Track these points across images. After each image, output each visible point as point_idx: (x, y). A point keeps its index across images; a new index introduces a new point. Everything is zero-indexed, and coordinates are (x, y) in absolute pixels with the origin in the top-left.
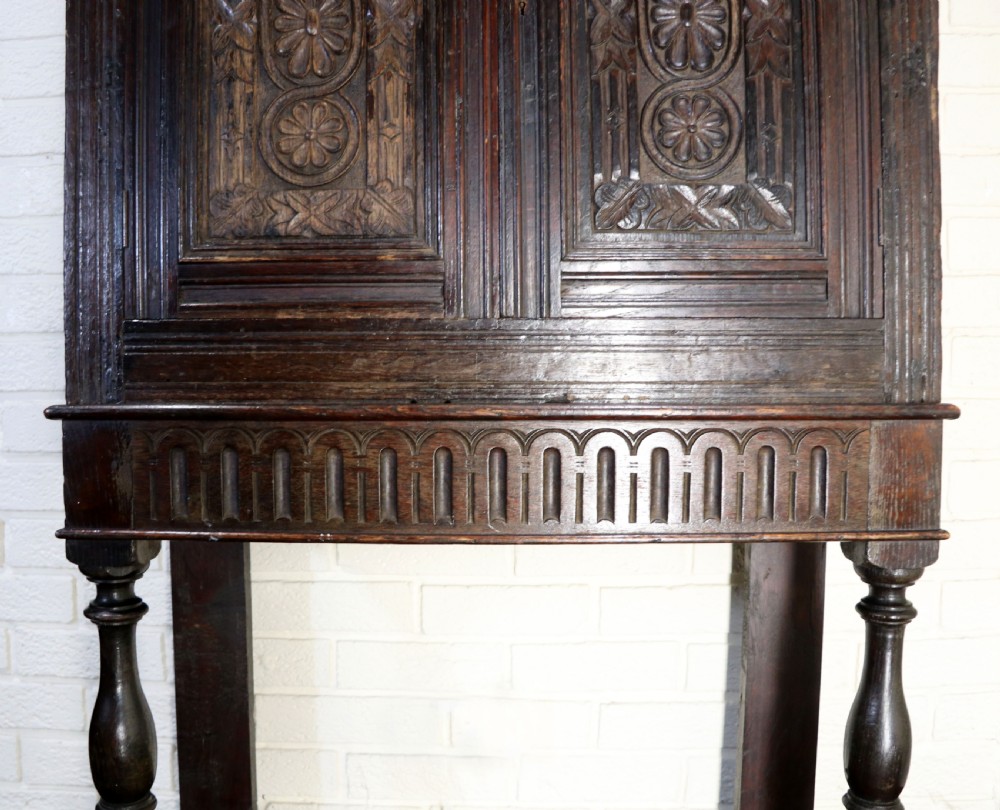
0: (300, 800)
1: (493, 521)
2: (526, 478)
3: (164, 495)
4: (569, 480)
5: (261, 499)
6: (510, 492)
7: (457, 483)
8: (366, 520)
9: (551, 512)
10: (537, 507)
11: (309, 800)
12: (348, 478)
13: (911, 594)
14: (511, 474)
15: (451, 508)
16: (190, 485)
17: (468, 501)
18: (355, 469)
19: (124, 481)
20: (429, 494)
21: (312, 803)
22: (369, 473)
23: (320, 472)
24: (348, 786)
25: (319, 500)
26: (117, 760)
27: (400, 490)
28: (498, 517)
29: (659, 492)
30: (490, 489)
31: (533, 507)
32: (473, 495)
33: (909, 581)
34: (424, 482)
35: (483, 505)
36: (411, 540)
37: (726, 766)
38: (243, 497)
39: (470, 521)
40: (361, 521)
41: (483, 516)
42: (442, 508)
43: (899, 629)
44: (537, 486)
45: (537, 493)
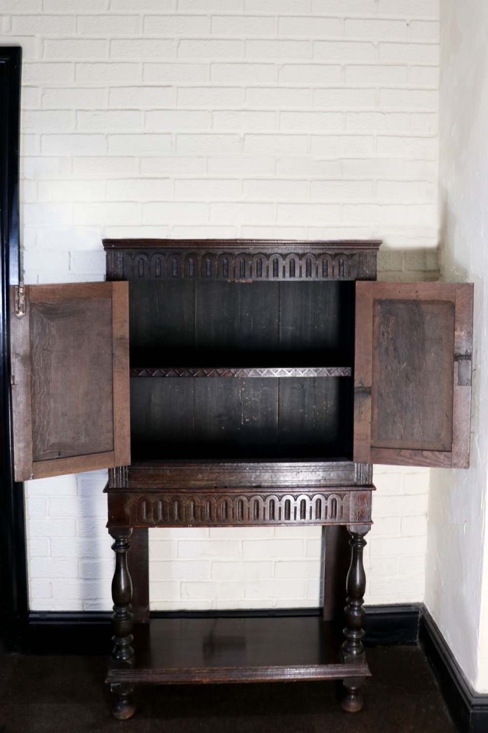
0: (163, 600)
1: (239, 520)
2: (249, 508)
3: (140, 514)
4: (261, 508)
5: (170, 515)
6: (244, 512)
7: (229, 510)
8: (202, 520)
9: (256, 518)
10: (252, 516)
11: (166, 600)
12: (196, 509)
13: (365, 538)
14: (244, 507)
15: (227, 517)
16: (148, 511)
17: (232, 515)
18: (199, 506)
19: (128, 511)
20: (220, 513)
21: (167, 602)
22: (202, 508)
23: (188, 507)
24: (181, 594)
25: (187, 516)
26: (121, 591)
27: (212, 512)
28: (240, 519)
29: (287, 511)
30: (238, 511)
31: (250, 516)
32: (233, 513)
33: (365, 534)
34: (219, 510)
35: (236, 516)
36: (215, 526)
37: (321, 583)
38: (164, 514)
39: (232, 520)
40: (200, 521)
41: (236, 519)
42: (224, 516)
43: (362, 549)
44: (252, 510)
45: (252, 512)
